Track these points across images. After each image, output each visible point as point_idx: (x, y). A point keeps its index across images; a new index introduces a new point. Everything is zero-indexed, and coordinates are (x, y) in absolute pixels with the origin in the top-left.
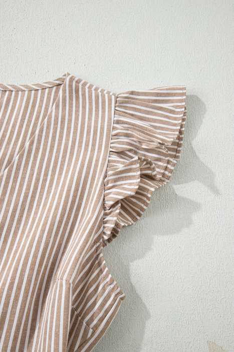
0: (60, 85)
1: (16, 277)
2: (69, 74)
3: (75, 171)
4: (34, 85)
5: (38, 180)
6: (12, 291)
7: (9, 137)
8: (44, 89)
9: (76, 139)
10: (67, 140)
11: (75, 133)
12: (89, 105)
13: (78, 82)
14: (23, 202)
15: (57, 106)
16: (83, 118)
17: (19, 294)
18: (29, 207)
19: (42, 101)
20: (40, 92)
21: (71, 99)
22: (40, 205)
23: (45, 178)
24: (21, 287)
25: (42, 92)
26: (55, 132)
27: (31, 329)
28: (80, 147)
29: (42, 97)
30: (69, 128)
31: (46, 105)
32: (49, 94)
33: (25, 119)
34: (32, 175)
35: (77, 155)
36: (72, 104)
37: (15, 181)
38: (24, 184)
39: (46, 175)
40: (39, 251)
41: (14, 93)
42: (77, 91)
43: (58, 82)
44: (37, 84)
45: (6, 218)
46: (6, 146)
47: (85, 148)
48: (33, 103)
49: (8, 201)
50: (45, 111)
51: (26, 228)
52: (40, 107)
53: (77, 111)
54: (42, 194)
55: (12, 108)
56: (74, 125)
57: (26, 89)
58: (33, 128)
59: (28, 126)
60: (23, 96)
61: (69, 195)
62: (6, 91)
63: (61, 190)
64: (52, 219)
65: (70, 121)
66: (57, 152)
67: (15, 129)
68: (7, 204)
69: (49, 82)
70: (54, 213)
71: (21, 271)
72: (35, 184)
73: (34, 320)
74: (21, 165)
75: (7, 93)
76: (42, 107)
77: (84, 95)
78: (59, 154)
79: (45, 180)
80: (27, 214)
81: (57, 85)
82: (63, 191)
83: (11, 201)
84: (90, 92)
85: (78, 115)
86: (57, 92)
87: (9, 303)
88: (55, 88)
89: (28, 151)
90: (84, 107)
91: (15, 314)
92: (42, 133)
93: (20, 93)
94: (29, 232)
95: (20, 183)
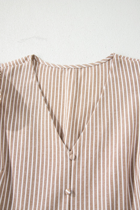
0: (110, 60)
1: (117, 171)
2: (115, 54)
3: (131, 106)
4: (96, 62)
5: (111, 114)
6: (117, 179)
7: (90, 93)
8: (102, 64)
9: (126, 89)
10: (121, 89)
11: (124, 85)
12: (129, 68)
13: (120, 57)
14: (107, 128)
15: (112, 72)
16: (127, 76)
17: (121, 180)
18: (111, 130)
19: (102, 70)
20: (100, 65)
21: (118, 67)
22: (116, 128)
23: (115, 112)
24: (121, 176)
25: (101, 66)
26: (114, 86)
27: (131, 197)
28: (129, 92)
29: (102, 68)
30: (120, 83)
31: (105, 72)
32: (105, 66)
33: (96, 82)
34: (107, 112)
35: (129, 98)
36: (119, 70)
37: (100, 117)
38: (105, 118)
39: (115, 111)
40: (125, 154)
41: (86, 68)
42: (121, 62)
43: (108, 59)
44: (98, 62)
45: (101, 138)
46: (89, 98)
47: (132, 93)
48: (98, 72)
49: (99, 128)
50: (105, 76)
51: (113, 142)
52: (102, 74)
53: (123, 73)
54: (115, 121)
55: (87, 77)
56: (123, 81)
57: (92, 65)
58: (101, 86)
59: (98, 85)
60: (92, 70)
61: (132, 121)
62: (82, 68)
63: (126, 118)
64: (127, 136)
65: (120, 79)
66: (117, 97)
67: (92, 88)
68: (99, 130)
69: (104, 59)
70: (127, 132)
71: (119, 167)
72: (111, 116)
73: (131, 192)
74: (101, 108)
75: (83, 69)
76: (103, 74)
77: (125, 64)
78: (119, 98)
79: (115, 114)
80: (111, 134)
81: (108, 61)
82: (128, 119)
83: (101, 128)
84: (128, 61)
85: (124, 75)
86: (109, 64)
87: (117, 185)
88: (107, 62)
89: (103, 99)
90: (126, 70)
91: (122, 191)
92: (107, 88)
93: (90, 68)
94: (116, 144)
95: (103, 117)
